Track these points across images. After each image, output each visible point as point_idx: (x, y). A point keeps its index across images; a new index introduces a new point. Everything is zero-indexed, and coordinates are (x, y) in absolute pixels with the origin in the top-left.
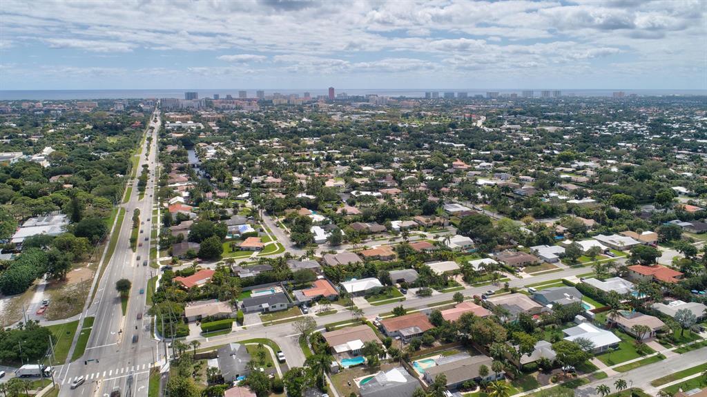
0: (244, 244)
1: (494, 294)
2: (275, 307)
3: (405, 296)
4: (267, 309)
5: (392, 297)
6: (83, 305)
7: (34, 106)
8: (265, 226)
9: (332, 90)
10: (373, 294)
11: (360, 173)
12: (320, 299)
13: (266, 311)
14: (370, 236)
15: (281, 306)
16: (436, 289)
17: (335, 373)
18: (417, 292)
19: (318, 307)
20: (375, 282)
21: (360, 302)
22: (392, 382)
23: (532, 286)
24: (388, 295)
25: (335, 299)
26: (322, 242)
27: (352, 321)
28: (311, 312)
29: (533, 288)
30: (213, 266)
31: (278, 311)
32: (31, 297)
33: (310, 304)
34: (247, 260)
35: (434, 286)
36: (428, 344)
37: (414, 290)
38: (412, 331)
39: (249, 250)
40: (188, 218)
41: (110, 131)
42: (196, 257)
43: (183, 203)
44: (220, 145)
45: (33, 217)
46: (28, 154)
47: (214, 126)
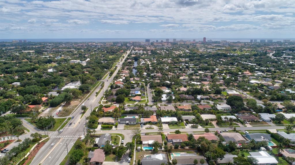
0: (133, 98)
1: (227, 131)
2: (131, 123)
3: (186, 127)
4: (128, 123)
5: (180, 126)
6: (71, 113)
7: (92, 44)
8: (147, 93)
9: (205, 38)
10: (172, 124)
11: (198, 74)
12: (150, 123)
13: (127, 124)
14: (186, 101)
15: (133, 123)
16: (201, 126)
17: (139, 151)
18: (192, 126)
19: (148, 126)
20: (175, 119)
21: (165, 126)
22: (157, 159)
23: (247, 131)
24: (179, 125)
25: (155, 124)
26: (164, 101)
27: (158, 133)
28: (144, 127)
29: (247, 132)
30: (118, 106)
31: (132, 125)
32: (58, 108)
33: (145, 124)
34: (131, 105)
35: (201, 124)
36: (182, 147)
37: (190, 125)
38: (178, 141)
39: (135, 101)
40: (119, 87)
41: (112, 54)
42: (115, 101)
43: (121, 81)
44: (148, 60)
45: (71, 82)
46: (81, 61)
47: (149, 53)
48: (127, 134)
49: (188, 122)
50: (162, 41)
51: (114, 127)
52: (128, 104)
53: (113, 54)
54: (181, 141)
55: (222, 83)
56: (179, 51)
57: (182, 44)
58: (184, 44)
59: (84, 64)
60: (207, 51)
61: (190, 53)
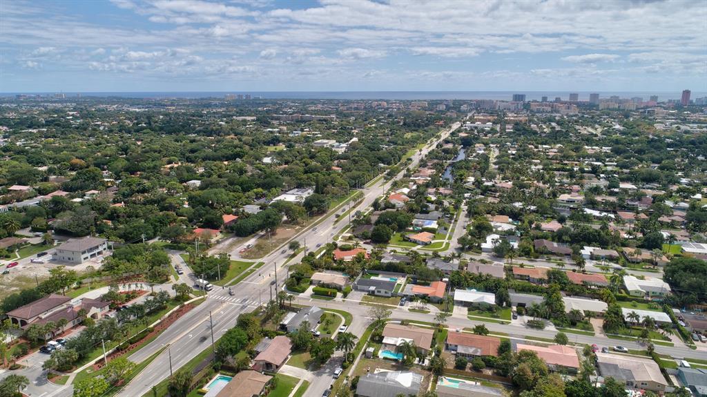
3: (513, 321)
8: (454, 226)
11: (616, 190)
13: (372, 293)
15: (386, 292)
16: (555, 325)
18: (529, 321)
21: (459, 312)
24: (495, 314)
25: (438, 302)
26: (487, 251)
28: (407, 306)
31: (382, 296)
37: (527, 318)
38: (471, 351)
39: (416, 242)
40: (393, 206)
41: (413, 128)
42: (368, 239)
43: (405, 194)
44: (497, 146)
45: (297, 187)
46: (340, 142)
47: (509, 129)
48: (362, 316)
49: (522, 309)
50: (558, 100)
51: (339, 295)
52: (393, 249)
53: (417, 128)
54: (478, 354)
55: (681, 220)
56: (593, 127)
57: (610, 107)
58: (619, 107)
59: (342, 149)
60: (679, 128)
61: (622, 133)
